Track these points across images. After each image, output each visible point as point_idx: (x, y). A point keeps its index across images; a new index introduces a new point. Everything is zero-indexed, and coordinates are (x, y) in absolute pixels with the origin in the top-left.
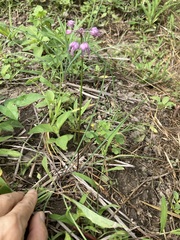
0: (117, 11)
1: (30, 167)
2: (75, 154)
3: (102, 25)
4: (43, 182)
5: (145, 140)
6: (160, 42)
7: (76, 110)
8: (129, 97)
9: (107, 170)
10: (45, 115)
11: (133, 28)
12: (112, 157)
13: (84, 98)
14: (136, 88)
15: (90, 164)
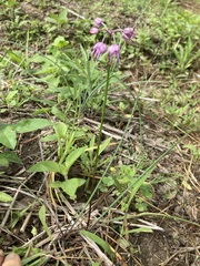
0: (146, 53)
1: (24, 217)
2: (85, 206)
3: (129, 66)
4: (39, 240)
5: (176, 199)
6: (194, 89)
7: (92, 148)
8: (157, 142)
9: (127, 232)
10: (53, 153)
11: (163, 72)
12: (134, 215)
13: (103, 137)
14: (166, 134)
15: (105, 221)
